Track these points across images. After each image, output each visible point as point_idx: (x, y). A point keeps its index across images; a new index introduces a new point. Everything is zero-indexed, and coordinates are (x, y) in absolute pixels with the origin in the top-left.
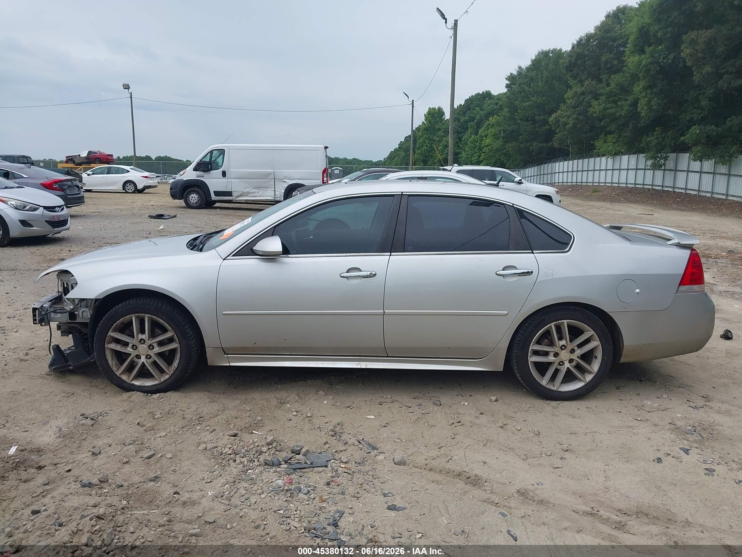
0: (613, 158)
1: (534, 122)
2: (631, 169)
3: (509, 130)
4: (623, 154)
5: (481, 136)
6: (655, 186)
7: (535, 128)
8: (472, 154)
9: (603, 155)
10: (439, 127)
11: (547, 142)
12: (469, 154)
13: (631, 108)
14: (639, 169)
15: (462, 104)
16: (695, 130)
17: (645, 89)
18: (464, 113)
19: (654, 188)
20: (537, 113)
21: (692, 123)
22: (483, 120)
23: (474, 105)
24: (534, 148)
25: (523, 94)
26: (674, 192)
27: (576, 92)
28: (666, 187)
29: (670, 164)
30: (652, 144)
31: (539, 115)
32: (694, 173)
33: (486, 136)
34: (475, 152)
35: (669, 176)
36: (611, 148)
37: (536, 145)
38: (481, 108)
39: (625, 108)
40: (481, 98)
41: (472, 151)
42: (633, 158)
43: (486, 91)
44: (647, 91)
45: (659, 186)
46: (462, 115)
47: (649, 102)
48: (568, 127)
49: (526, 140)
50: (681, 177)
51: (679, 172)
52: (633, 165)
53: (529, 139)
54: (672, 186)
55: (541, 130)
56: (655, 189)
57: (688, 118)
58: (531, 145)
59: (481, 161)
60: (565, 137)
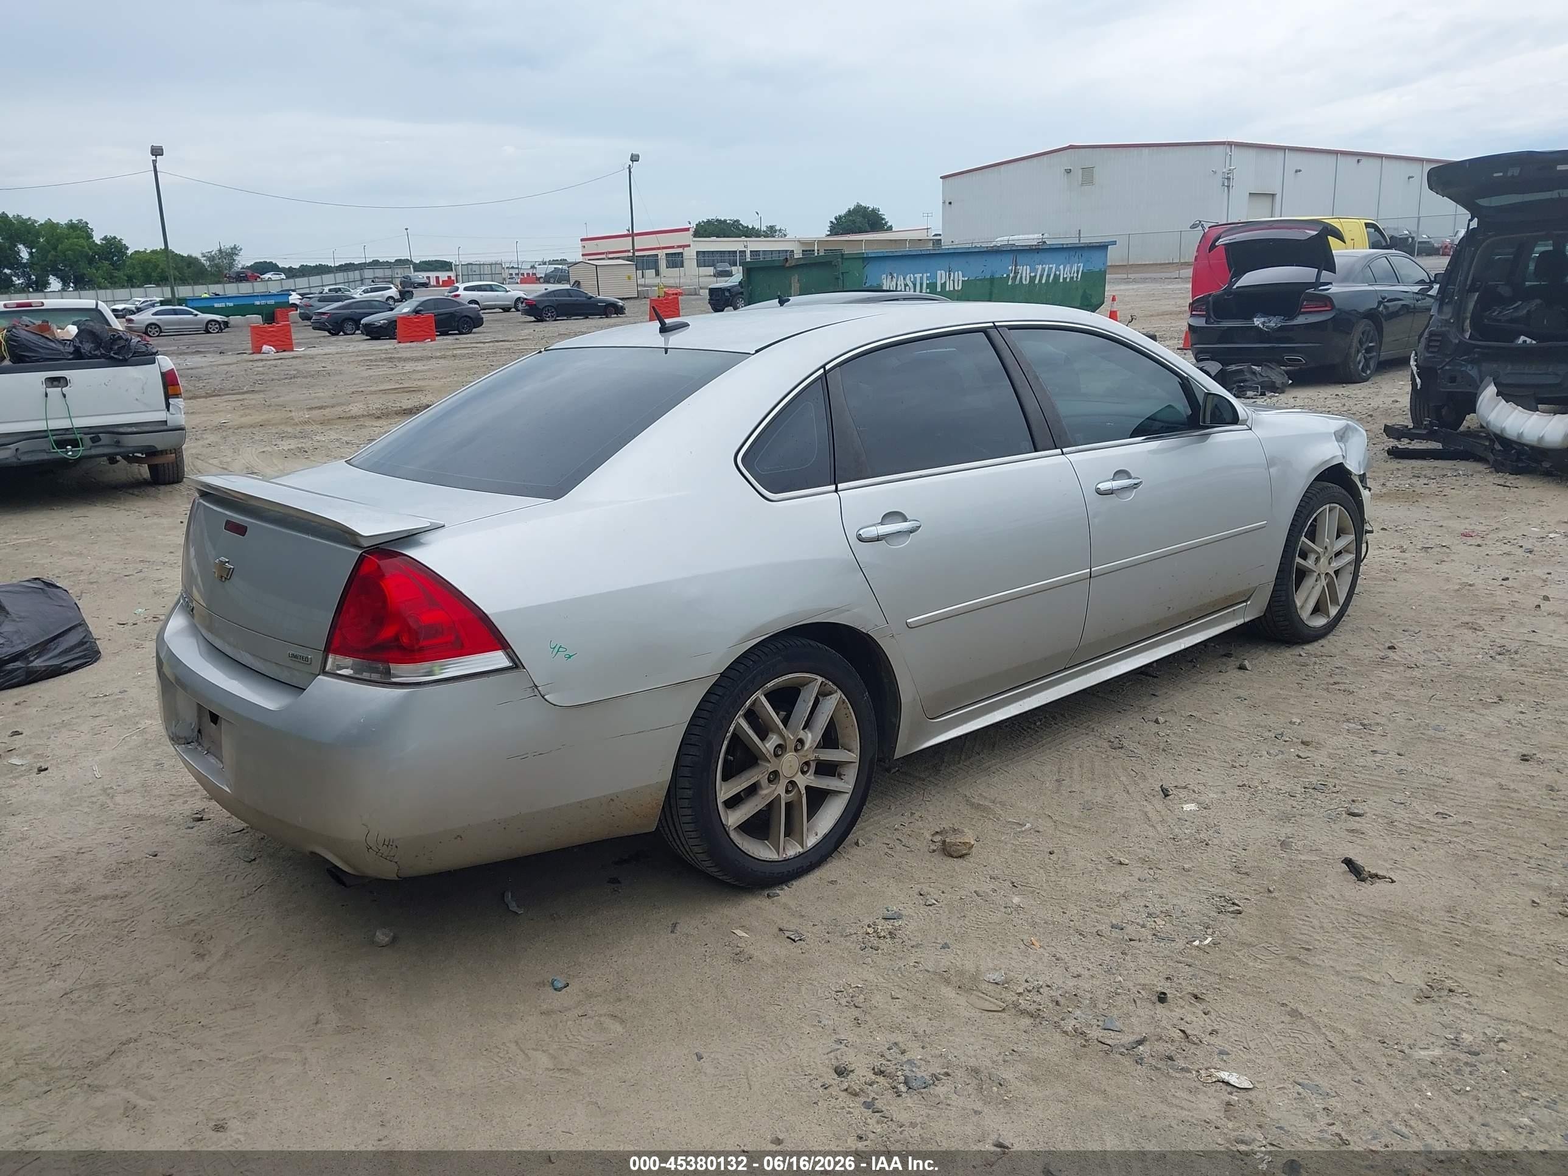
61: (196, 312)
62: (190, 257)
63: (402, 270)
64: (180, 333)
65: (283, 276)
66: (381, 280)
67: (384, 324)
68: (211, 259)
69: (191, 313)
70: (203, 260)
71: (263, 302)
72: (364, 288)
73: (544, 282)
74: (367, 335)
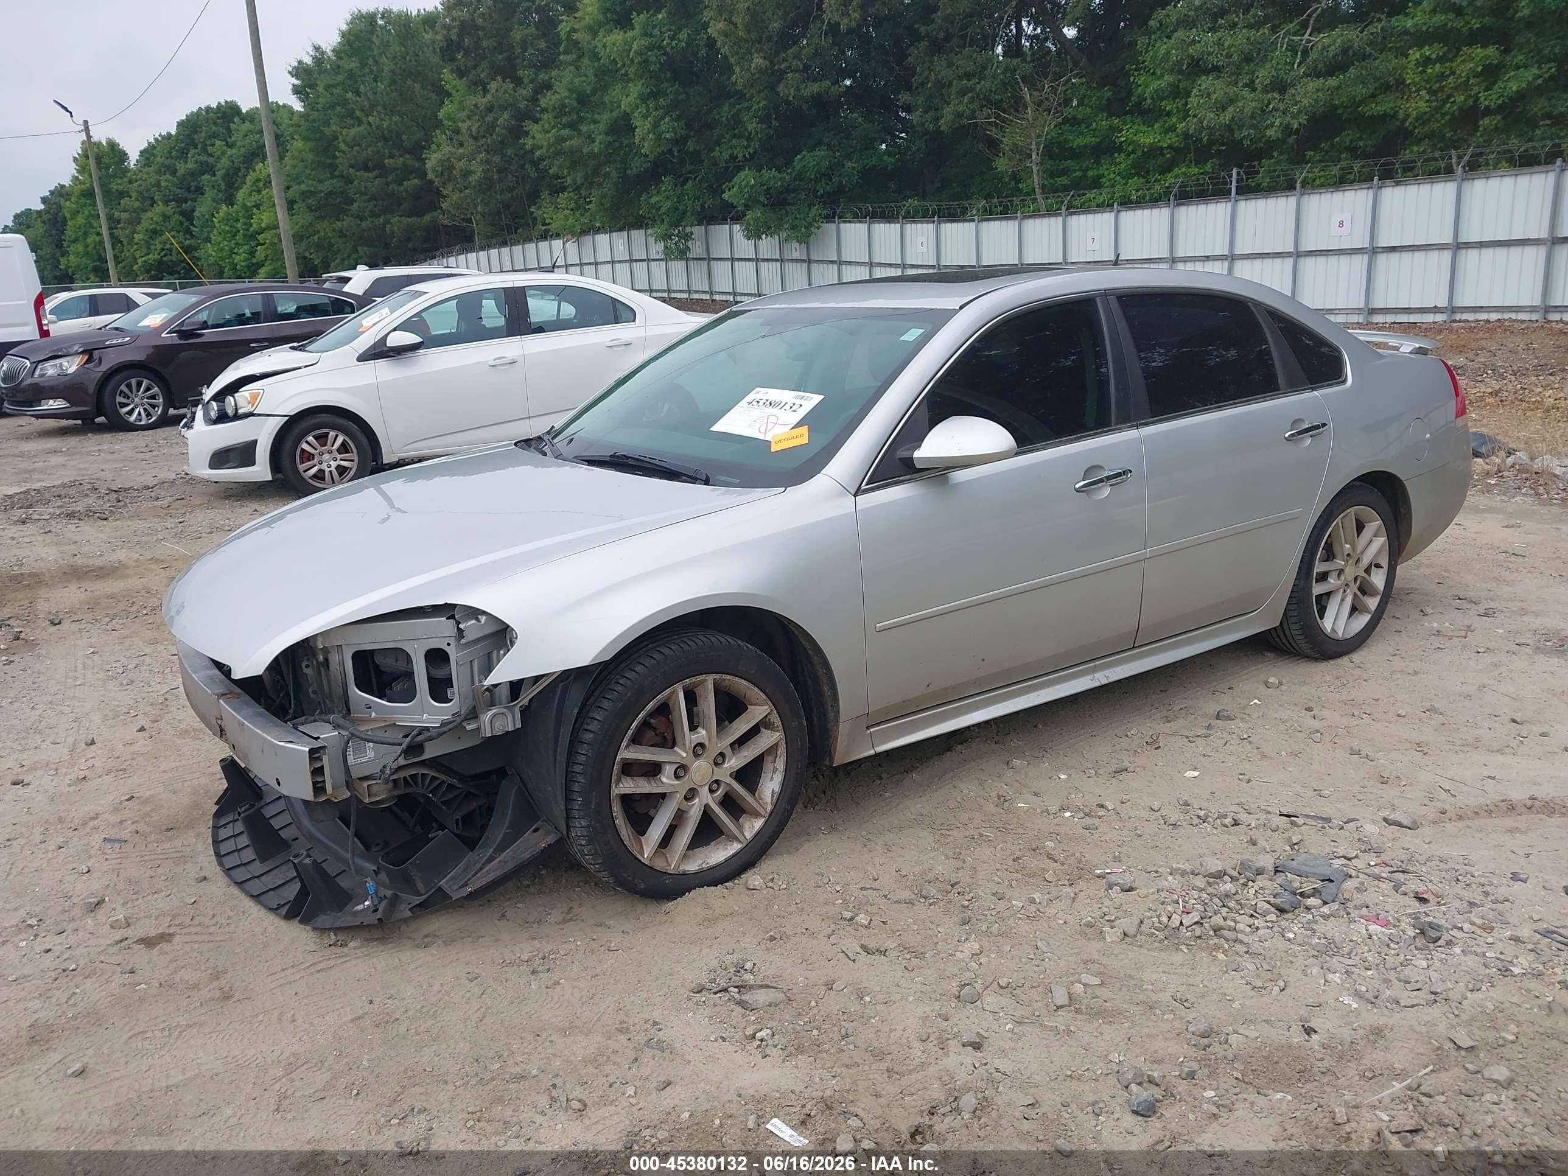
0: (577, 240)
1: (383, 171)
2: (619, 262)
3: (322, 191)
4: (598, 231)
5: (245, 207)
6: (675, 291)
7: (387, 184)
8: (231, 250)
9: (558, 236)
10: (121, 188)
11: (420, 214)
12: (222, 249)
13: (609, 139)
14: (636, 261)
15: (173, 133)
16: (746, 177)
17: (644, 98)
18: (183, 154)
19: (673, 295)
20: (387, 151)
21: (735, 166)
22: (239, 169)
23: (203, 135)
24: (395, 228)
25: (339, 108)
26: (713, 301)
27: (476, 106)
28: (697, 292)
29: (697, 248)
30: (663, 210)
31: (392, 156)
32: (744, 263)
33: (258, 206)
34: (237, 244)
35: (698, 271)
36: (571, 221)
37: (397, 223)
38: (227, 142)
39: (599, 138)
40: (218, 118)
41: (230, 241)
42: (620, 239)
43: (226, 102)
44: (648, 103)
45: (681, 291)
46: (177, 157)
47: (656, 125)
48: (473, 178)
49: (370, 211)
50: (722, 271)
51: (715, 262)
52: (621, 252)
53: (376, 209)
54: (707, 289)
55: (402, 188)
56: (674, 298)
57: (726, 156)
58: (387, 222)
59: (257, 263)
60: (469, 200)
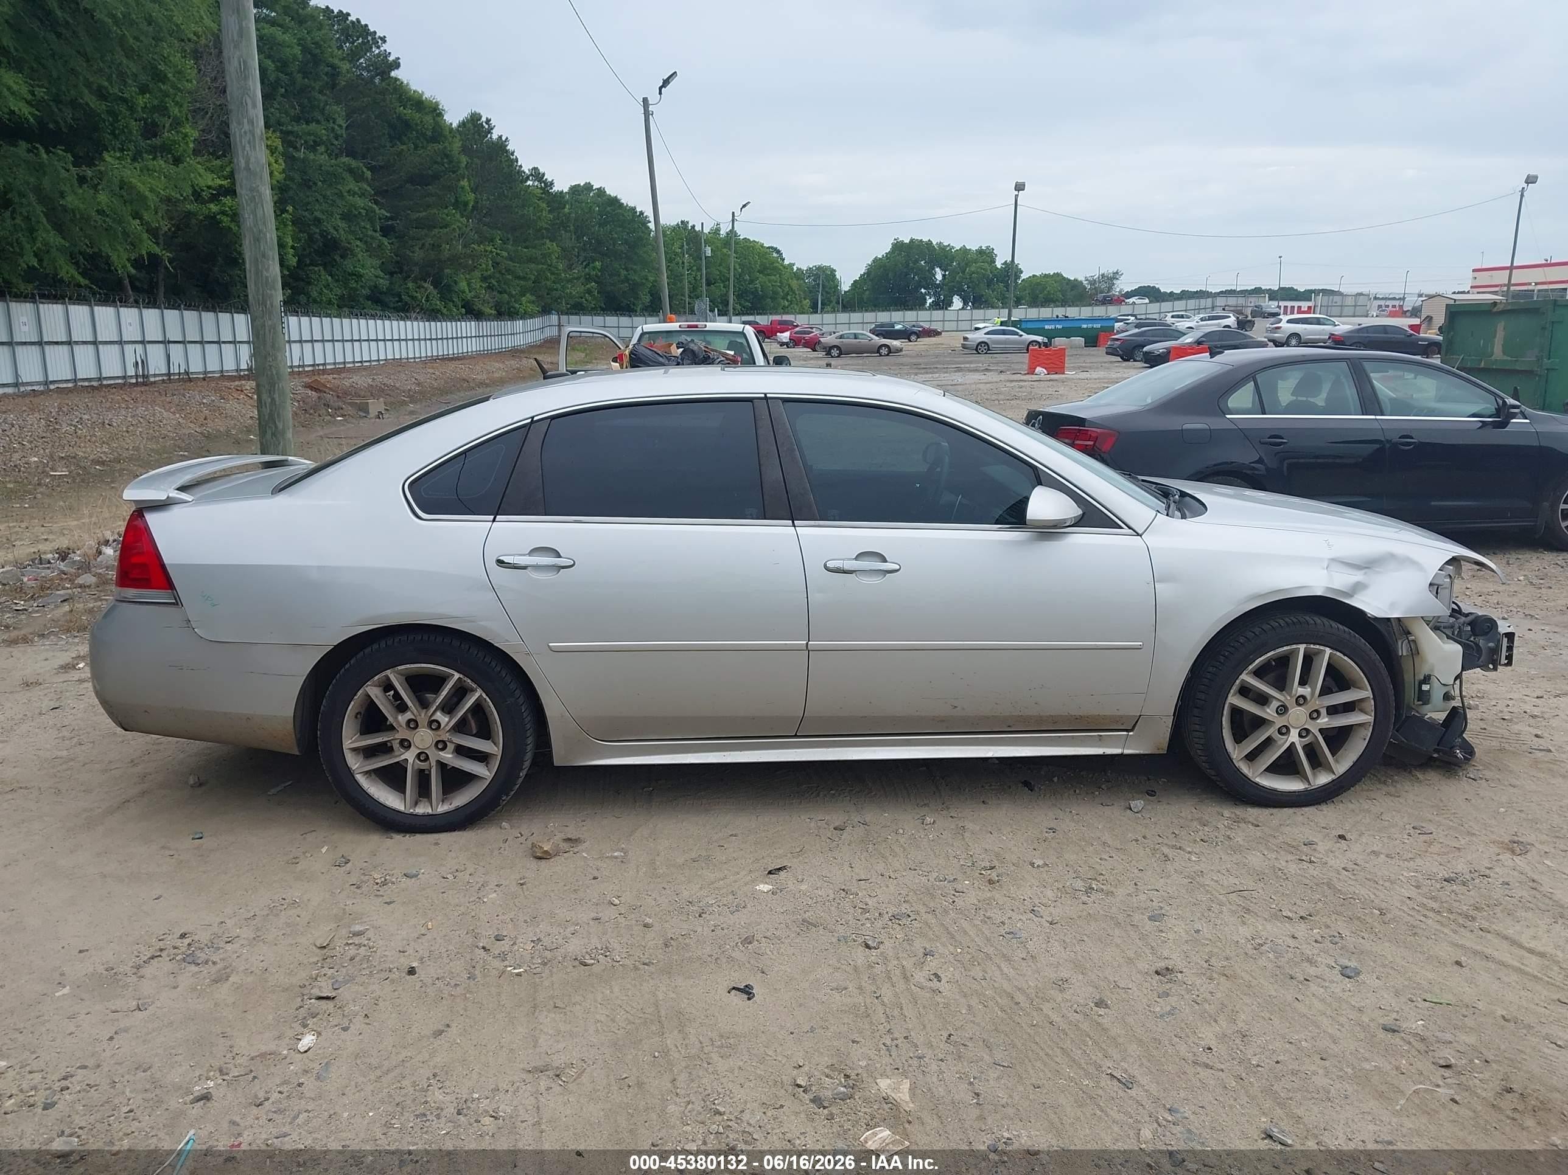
61: (1021, 333)
62: (1076, 280)
63: (1257, 299)
64: (1005, 351)
65: (1147, 301)
66: (1232, 309)
67: (1163, 353)
68: (1092, 282)
69: (1017, 334)
70: (1085, 283)
71: (1090, 326)
72: (1202, 316)
73: (1410, 317)
74: (1145, 363)
